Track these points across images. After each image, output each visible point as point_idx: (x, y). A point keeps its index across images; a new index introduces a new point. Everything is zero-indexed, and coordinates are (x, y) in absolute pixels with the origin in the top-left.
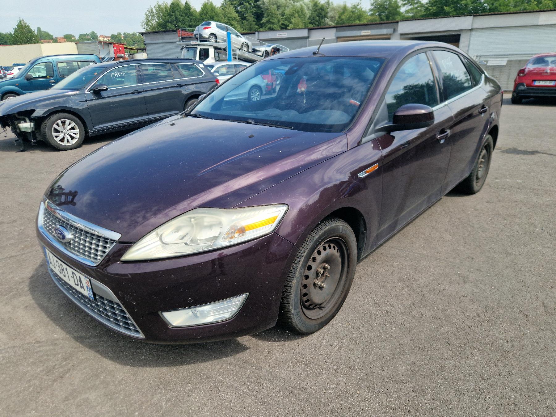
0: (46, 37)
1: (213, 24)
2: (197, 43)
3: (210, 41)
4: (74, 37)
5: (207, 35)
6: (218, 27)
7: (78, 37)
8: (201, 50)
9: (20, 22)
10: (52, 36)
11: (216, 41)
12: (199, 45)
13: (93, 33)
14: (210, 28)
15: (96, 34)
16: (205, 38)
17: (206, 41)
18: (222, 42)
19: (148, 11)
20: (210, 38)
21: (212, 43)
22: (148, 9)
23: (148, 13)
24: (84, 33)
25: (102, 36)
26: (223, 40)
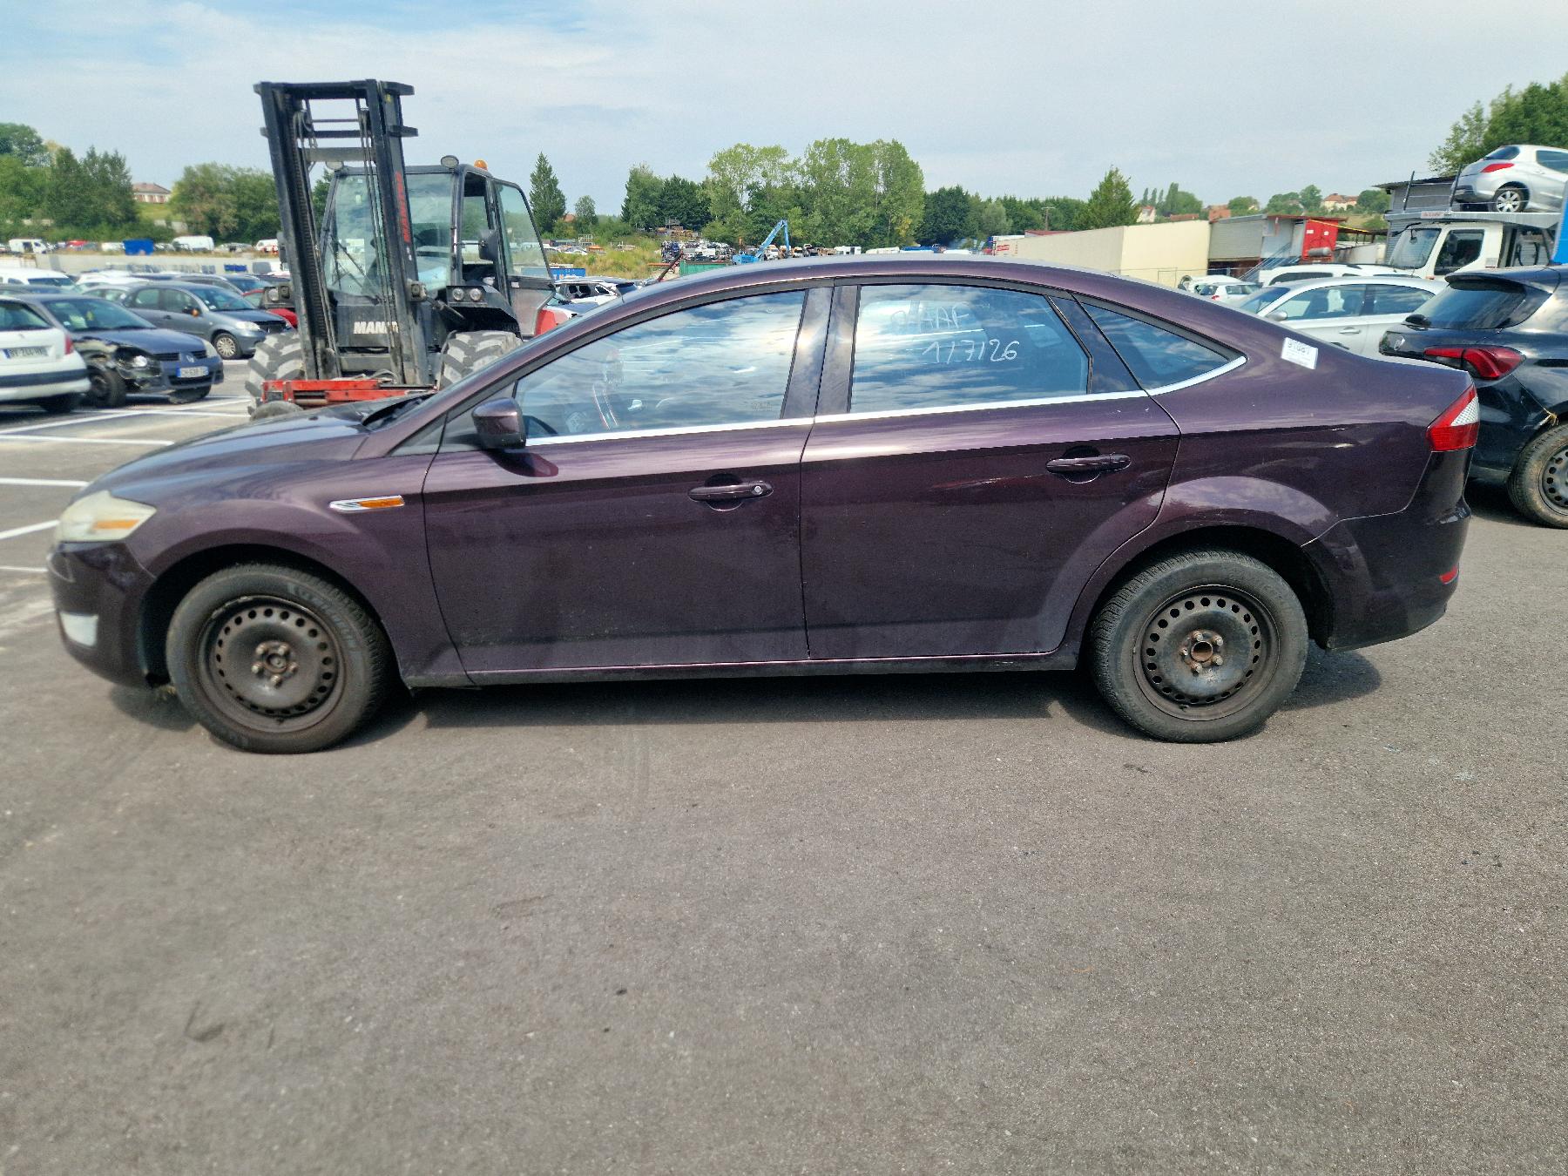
0: (1185, 206)
1: (1527, 153)
2: (1442, 216)
3: (1499, 206)
4: (1255, 202)
5: (1489, 189)
6: (1543, 159)
7: (1267, 202)
8: (1452, 235)
9: (1111, 175)
10: (1200, 204)
11: (1522, 208)
12: (1447, 221)
13: (1312, 191)
14: (1511, 165)
15: (1318, 192)
16: (1481, 199)
17: (1483, 208)
18: (1547, 208)
19: (1465, 117)
20: (1500, 198)
21: (1504, 212)
22: (1466, 113)
23: (1462, 123)
24: (1285, 192)
25: (1334, 197)
26: (1551, 204)
